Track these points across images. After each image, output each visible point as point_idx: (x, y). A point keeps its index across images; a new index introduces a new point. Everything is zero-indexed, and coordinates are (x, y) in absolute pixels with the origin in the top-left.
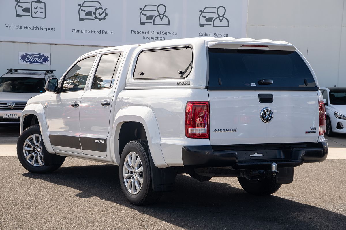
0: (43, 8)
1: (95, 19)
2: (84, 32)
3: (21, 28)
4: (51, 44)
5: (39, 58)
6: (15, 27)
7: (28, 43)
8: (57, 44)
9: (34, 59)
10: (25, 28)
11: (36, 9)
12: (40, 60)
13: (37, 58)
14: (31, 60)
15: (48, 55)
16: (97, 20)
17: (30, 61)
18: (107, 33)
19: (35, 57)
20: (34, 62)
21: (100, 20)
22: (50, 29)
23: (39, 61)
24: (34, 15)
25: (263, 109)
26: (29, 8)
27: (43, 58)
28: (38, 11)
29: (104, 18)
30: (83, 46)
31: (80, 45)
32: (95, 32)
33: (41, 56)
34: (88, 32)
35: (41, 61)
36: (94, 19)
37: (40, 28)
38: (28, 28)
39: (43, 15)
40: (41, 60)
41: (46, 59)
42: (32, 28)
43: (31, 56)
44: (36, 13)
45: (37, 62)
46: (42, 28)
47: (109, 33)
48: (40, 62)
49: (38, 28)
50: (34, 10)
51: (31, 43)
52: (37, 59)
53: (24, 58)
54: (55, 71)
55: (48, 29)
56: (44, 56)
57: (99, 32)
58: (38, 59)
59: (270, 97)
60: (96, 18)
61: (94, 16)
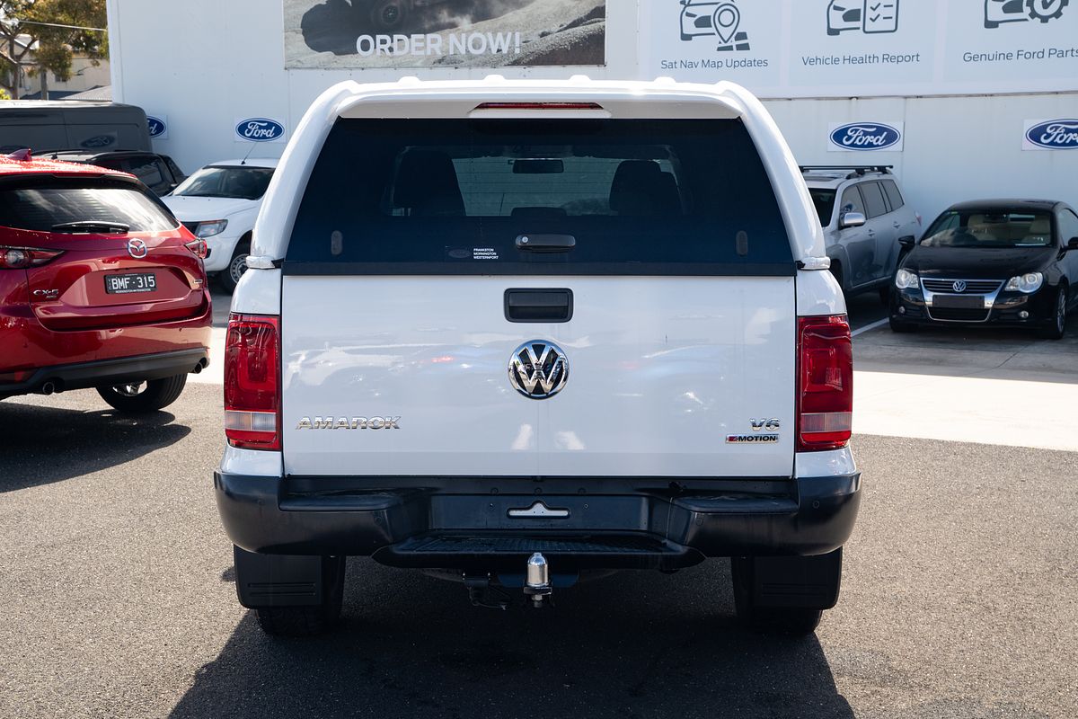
0: (892, 6)
1: (1029, 18)
2: (997, 56)
3: (836, 61)
4: (906, 97)
5: (874, 134)
6: (824, 61)
7: (851, 98)
8: (921, 97)
9: (864, 139)
10: (847, 62)
11: (874, 9)
12: (878, 140)
13: (870, 134)
14: (857, 142)
15: (896, 126)
16: (1037, 20)
17: (853, 145)
18: (1062, 54)
19: (866, 134)
20: (863, 146)
21: (1045, 19)
22: (907, 59)
23: (875, 143)
24: (870, 26)
25: (520, 348)
26: (859, 10)
27: (885, 133)
28: (879, 15)
29: (1058, 14)
30: (991, 95)
31: (983, 95)
32: (1028, 55)
33: (880, 130)
34: (1008, 56)
35: (879, 143)
36: (1026, 20)
37: (881, 59)
38: (852, 60)
39: (890, 25)
40: (881, 139)
41: (891, 137)
42: (862, 60)
43: (857, 130)
44: (873, 20)
45: (871, 145)
46: (888, 58)
47: (1069, 53)
48: (878, 146)
49: (876, 59)
50: (870, 14)
51: (857, 98)
52: (869, 138)
53: (839, 136)
54: (891, 167)
55: (900, 59)
56: (885, 129)
57: (1041, 55)
58: (872, 137)
59: (560, 302)
60: (1033, 14)
61: (1027, 10)
